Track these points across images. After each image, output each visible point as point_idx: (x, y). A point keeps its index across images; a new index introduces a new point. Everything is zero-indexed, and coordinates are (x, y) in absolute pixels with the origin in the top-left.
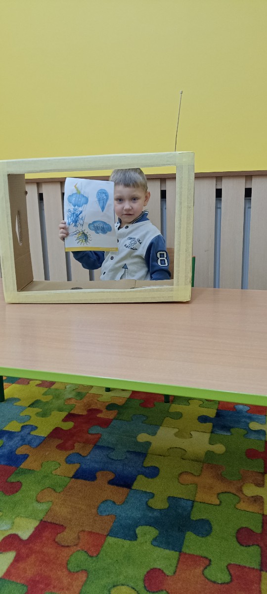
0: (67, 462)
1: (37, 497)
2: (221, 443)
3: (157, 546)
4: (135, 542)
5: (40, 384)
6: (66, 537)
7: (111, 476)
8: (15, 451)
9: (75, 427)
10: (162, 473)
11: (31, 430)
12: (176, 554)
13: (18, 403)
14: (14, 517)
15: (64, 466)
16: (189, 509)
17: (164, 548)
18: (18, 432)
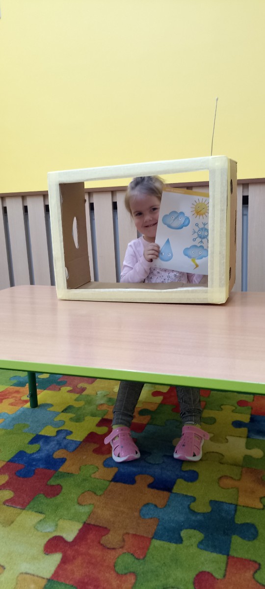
0: (105, 466)
1: (78, 500)
2: (259, 447)
3: (204, 549)
4: (180, 545)
5: (71, 390)
6: (111, 539)
7: (150, 480)
8: (53, 454)
10: (201, 477)
11: (67, 435)
12: (224, 557)
13: (51, 409)
14: (57, 519)
15: (103, 470)
16: (233, 512)
17: (212, 552)
18: (54, 437)
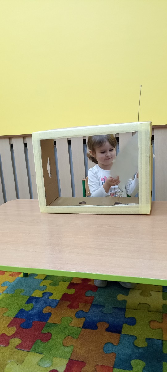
0: (77, 317)
1: (63, 343)
6: (88, 369)
7: (107, 326)
8: (42, 310)
9: (76, 292)
10: (138, 322)
11: (49, 296)
13: (36, 277)
14: (51, 358)
15: (75, 320)
16: (161, 346)
18: (41, 298)
